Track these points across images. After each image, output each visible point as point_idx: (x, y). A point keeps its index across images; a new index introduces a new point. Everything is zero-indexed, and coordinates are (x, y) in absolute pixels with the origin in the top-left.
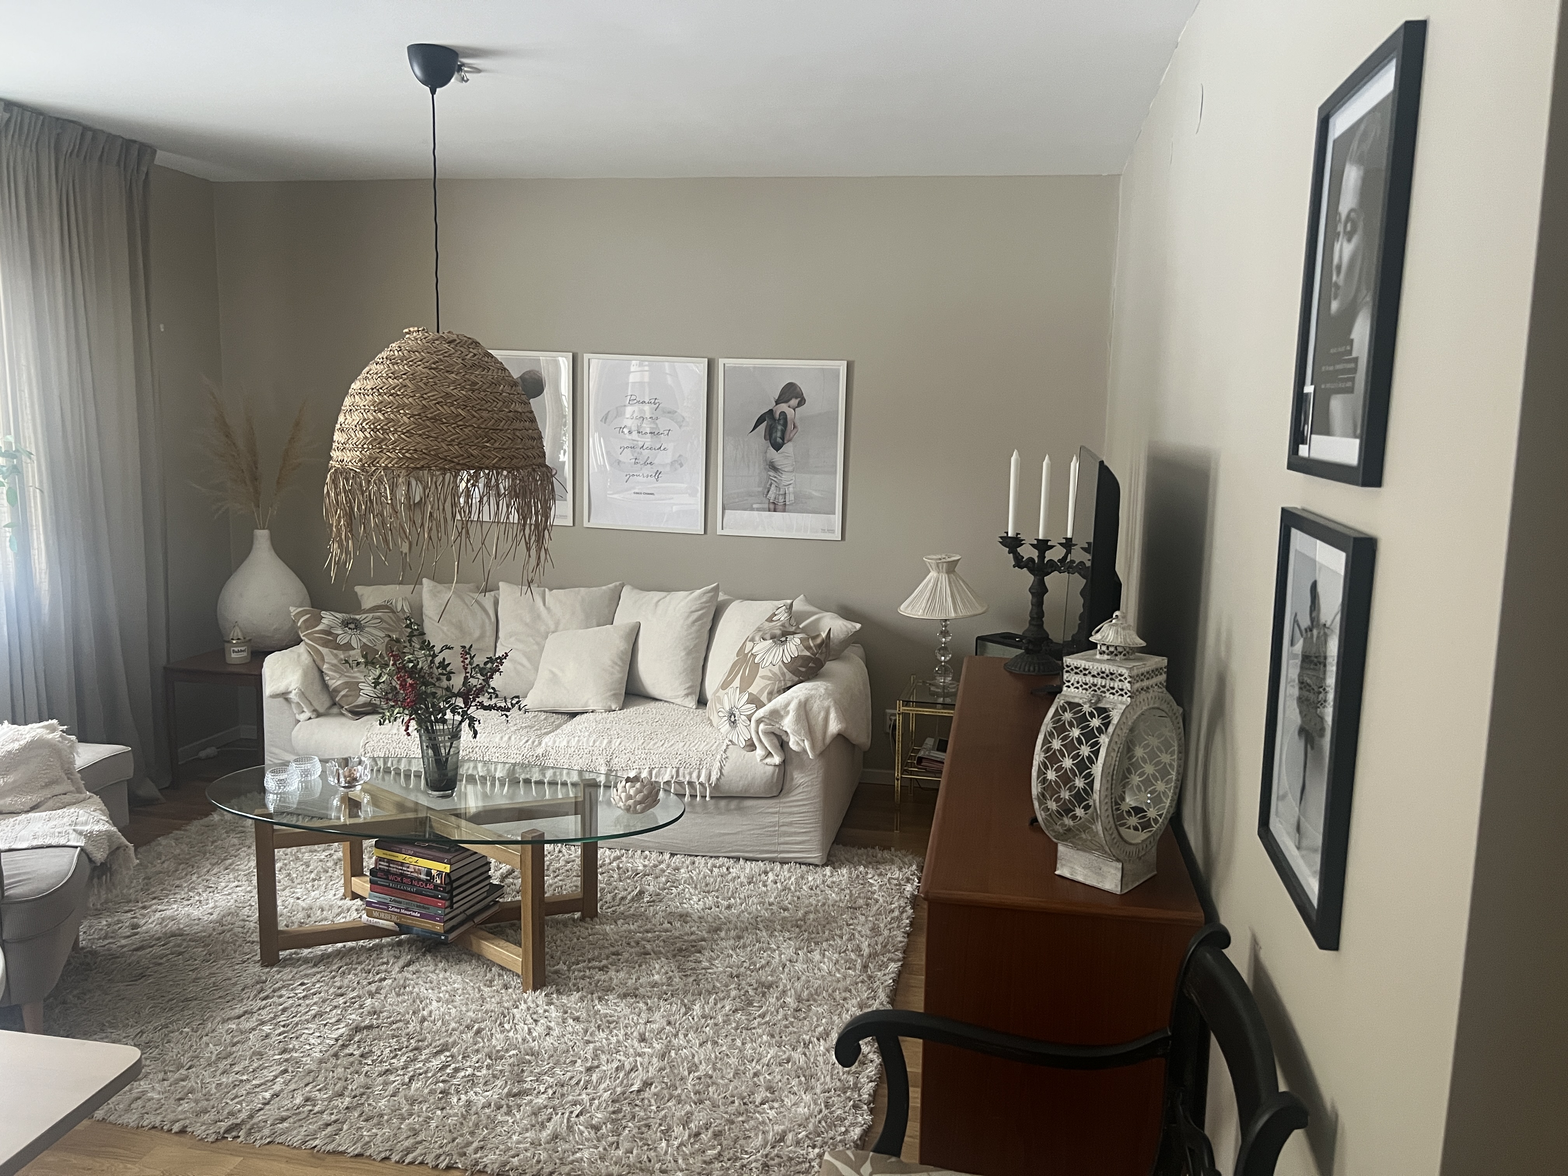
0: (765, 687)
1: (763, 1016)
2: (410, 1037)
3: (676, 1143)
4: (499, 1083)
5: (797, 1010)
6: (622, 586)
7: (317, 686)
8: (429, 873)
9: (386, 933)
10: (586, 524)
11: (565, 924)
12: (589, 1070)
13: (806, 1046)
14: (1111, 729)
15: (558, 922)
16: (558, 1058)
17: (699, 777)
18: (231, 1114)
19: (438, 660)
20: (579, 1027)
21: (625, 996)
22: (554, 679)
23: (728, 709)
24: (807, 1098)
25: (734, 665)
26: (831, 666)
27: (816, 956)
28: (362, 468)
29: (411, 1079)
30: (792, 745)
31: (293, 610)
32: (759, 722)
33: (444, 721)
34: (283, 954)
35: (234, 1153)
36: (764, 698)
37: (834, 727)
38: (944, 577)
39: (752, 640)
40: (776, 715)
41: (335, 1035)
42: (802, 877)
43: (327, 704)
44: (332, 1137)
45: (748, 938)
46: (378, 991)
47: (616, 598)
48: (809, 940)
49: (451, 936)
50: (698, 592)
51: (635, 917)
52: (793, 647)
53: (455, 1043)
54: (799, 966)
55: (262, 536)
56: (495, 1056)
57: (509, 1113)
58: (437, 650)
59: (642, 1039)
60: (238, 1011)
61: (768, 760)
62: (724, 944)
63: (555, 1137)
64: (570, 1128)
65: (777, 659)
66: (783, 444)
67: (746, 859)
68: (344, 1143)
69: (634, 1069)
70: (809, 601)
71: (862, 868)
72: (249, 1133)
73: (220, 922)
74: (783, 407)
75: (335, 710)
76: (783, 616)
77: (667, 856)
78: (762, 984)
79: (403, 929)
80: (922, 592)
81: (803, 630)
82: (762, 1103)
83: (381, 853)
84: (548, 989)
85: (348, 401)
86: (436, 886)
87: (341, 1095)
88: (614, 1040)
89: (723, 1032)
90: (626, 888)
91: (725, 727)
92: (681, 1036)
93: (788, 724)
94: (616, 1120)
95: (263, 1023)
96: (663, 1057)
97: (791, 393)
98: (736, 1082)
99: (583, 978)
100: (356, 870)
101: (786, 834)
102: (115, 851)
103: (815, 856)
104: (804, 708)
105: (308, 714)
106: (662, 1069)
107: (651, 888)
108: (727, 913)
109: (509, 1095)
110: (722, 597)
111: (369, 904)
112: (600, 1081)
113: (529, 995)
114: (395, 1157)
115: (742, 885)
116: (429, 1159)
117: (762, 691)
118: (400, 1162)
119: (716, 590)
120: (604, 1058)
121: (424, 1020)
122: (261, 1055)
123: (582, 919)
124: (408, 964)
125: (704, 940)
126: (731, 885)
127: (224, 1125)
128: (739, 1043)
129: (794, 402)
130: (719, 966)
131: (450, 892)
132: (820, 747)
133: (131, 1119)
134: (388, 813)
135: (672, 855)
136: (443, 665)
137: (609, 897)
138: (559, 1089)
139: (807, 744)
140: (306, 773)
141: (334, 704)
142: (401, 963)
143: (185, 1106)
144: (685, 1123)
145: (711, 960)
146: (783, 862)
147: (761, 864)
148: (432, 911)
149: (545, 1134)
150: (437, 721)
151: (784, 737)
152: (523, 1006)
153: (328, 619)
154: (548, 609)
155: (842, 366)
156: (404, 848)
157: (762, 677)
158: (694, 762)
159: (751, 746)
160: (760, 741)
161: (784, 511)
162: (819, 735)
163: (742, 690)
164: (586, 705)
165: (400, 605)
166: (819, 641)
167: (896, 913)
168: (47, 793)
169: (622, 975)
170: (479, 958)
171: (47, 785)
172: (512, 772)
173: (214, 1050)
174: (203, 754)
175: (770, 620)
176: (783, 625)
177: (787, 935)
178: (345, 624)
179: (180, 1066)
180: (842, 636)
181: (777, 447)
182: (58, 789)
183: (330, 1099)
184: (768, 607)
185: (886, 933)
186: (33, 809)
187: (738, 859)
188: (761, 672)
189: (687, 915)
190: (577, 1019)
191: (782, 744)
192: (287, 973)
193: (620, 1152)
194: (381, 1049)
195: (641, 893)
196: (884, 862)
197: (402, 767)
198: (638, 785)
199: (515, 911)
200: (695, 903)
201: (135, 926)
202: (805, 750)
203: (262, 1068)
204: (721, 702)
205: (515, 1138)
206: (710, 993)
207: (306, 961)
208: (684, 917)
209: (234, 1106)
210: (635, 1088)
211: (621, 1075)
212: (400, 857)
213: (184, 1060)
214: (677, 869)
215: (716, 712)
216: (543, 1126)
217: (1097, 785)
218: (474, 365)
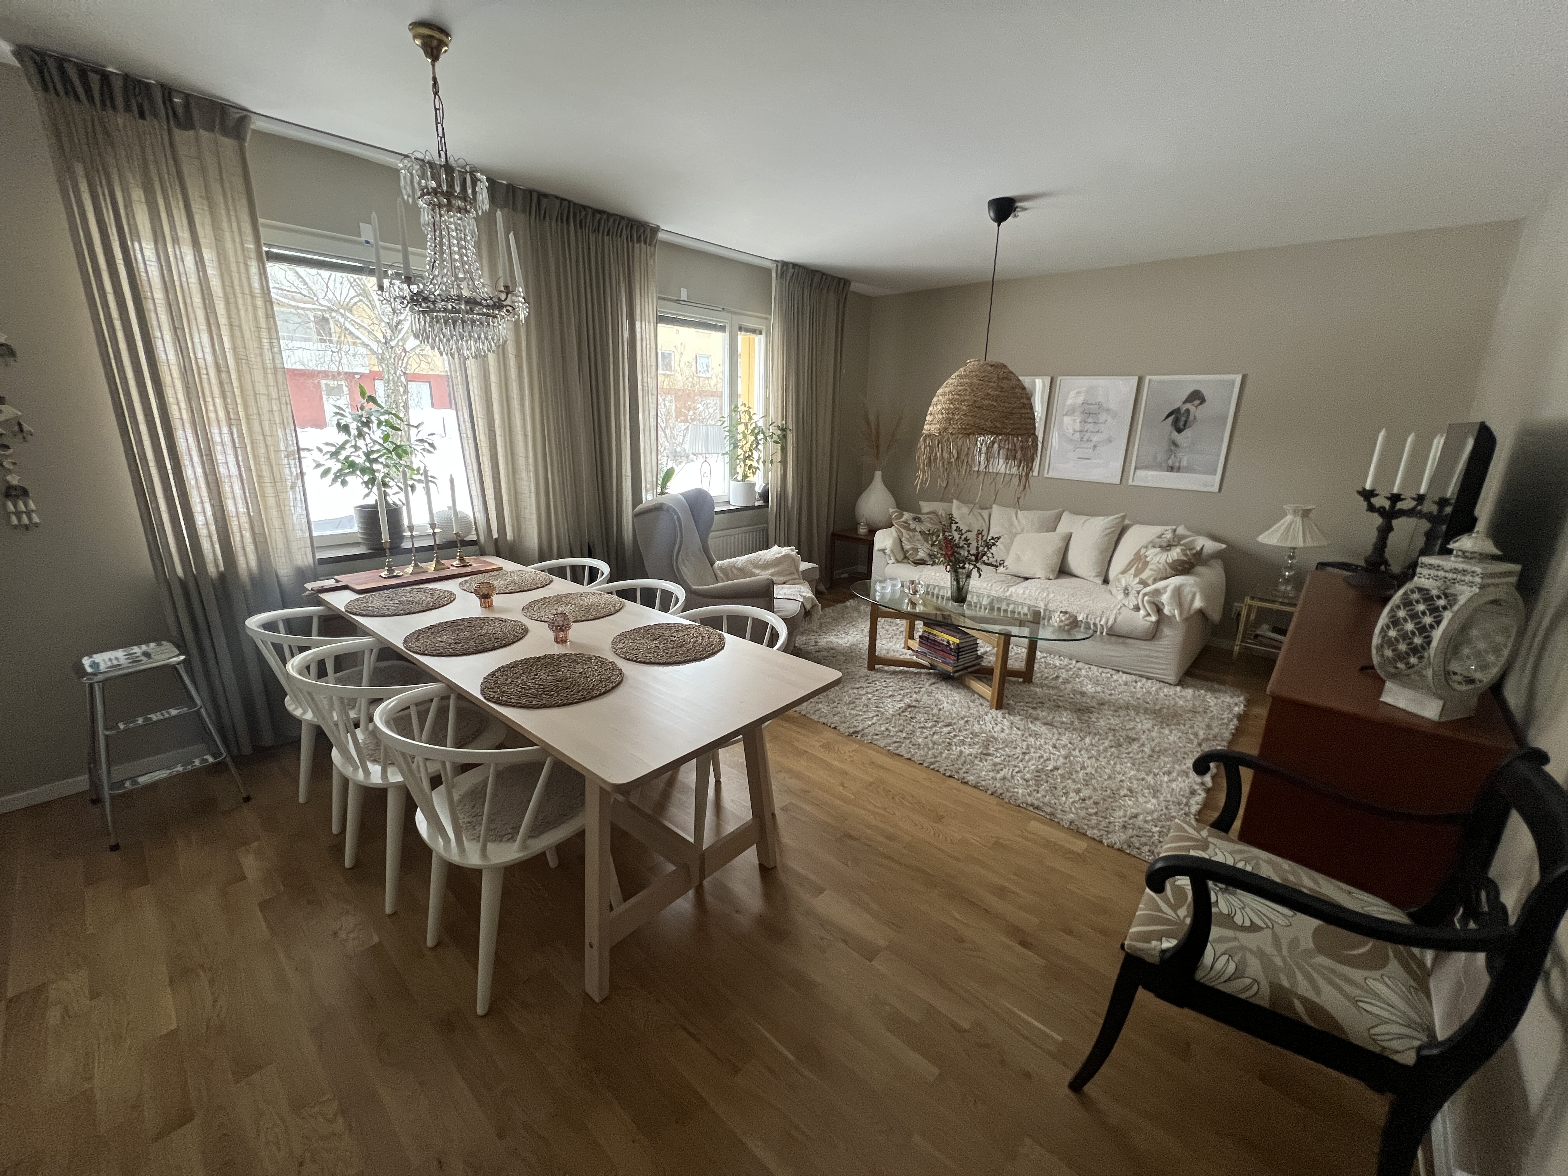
0: (1151, 576)
1: (1128, 753)
2: (933, 715)
3: (1071, 800)
4: (976, 747)
5: (1151, 756)
6: (1063, 512)
7: (899, 548)
8: (948, 642)
9: (924, 667)
10: (1046, 475)
11: (1014, 683)
12: (1024, 753)
13: (1155, 775)
14: (1456, 608)
15: (1011, 681)
16: (1007, 743)
17: (1100, 621)
18: (855, 726)
19: (963, 537)
20: (1019, 733)
21: (1045, 724)
22: (1018, 558)
23: (1124, 585)
24: (1154, 801)
25: (1132, 561)
26: (1200, 569)
27: (1166, 731)
28: (940, 433)
29: (934, 733)
30: (1166, 611)
31: (891, 510)
32: (1145, 595)
33: (963, 568)
34: (877, 666)
35: (855, 742)
36: (1150, 581)
37: (1198, 604)
38: (1299, 520)
39: (1146, 547)
40: (1157, 592)
41: (899, 706)
42: (1160, 689)
43: (902, 557)
44: (897, 748)
45: (1123, 713)
46: (919, 692)
47: (1059, 518)
48: (1162, 722)
49: (957, 675)
50: (1111, 518)
51: (1053, 688)
52: (1176, 553)
53: (955, 724)
54: (1154, 734)
55: (878, 475)
56: (975, 735)
57: (981, 761)
58: (963, 531)
59: (1054, 747)
60: (857, 686)
61: (1148, 618)
62: (1106, 712)
63: (1004, 778)
64: (1013, 777)
65: (1163, 560)
66: (1185, 429)
67: (1124, 672)
68: (902, 751)
69: (1049, 759)
70: (1187, 528)
71: (1203, 692)
72: (862, 736)
73: (850, 647)
74: (1188, 406)
75: (905, 561)
76: (1169, 535)
77: (1074, 662)
78: (1128, 737)
79: (932, 667)
80: (1279, 528)
81: (1183, 545)
82: (1125, 796)
83: (926, 629)
84: (1004, 711)
85: (935, 399)
86: (951, 649)
87: (902, 731)
88: (1038, 743)
89: (1103, 755)
90: (1050, 673)
91: (1121, 596)
92: (1077, 751)
93: (1165, 598)
94: (1037, 780)
95: (868, 693)
96: (1066, 758)
97: (1196, 397)
98: (1109, 782)
99: (1023, 710)
100: (911, 637)
101: (1151, 662)
102: (814, 606)
103: (1172, 679)
104: (1178, 592)
105: (893, 560)
106: (1065, 764)
107: (1064, 676)
108: (1109, 697)
109: (981, 753)
110: (1127, 522)
111: (917, 652)
112: (1030, 760)
113: (994, 712)
114: (925, 764)
115: (1120, 685)
116: (941, 770)
117: (1149, 578)
118: (928, 767)
119: (1124, 518)
120: (1032, 750)
121: (940, 710)
122: (867, 706)
123: (1024, 682)
124: (934, 683)
125: (1094, 707)
126: (1113, 684)
127: (851, 730)
128: (1112, 762)
129: (1197, 402)
130: (1102, 723)
131: (958, 653)
132: (1185, 615)
133: (815, 718)
134: (930, 610)
135: (1077, 662)
136: (966, 540)
137: (1039, 675)
138: (1007, 759)
139: (1176, 613)
140: (894, 586)
141: (905, 557)
142: (930, 682)
143: (836, 718)
144: (1078, 791)
145: (1098, 718)
146: (1148, 678)
147: (1134, 677)
148: (948, 660)
149: (999, 776)
150: (960, 568)
151: (1161, 607)
152: (990, 715)
153: (907, 516)
154: (1019, 522)
155: (1238, 378)
156: (937, 628)
157: (1151, 570)
158: (1099, 613)
159: (1137, 608)
160: (1144, 606)
161: (1178, 472)
162: (1186, 606)
163: (1135, 576)
164: (1035, 574)
165: (941, 512)
166: (1194, 551)
167: (1226, 721)
168: (789, 577)
169: (1044, 714)
170: (968, 688)
171: (790, 574)
172: (991, 602)
173: (847, 699)
174: (843, 576)
175: (1160, 537)
176: (1169, 541)
177: (1147, 716)
178: (915, 519)
179: (834, 702)
180: (1210, 552)
181: (1179, 431)
182: (794, 577)
183: (897, 732)
184: (1158, 529)
185: (1217, 730)
186: (784, 583)
187: (1118, 671)
188: (1150, 566)
189: (1084, 693)
190: (1018, 729)
191: (1159, 610)
192: (878, 675)
193: (1039, 795)
194: (921, 717)
195: (1058, 677)
196: (1220, 691)
197: (936, 592)
198: (1067, 616)
199: (989, 672)
200: (1090, 688)
201: (816, 642)
202: (1174, 616)
203: (867, 711)
204: (1119, 580)
205: (984, 773)
206: (1095, 734)
207: (887, 672)
208: (1083, 694)
209: (856, 724)
210: (1049, 768)
211: (1042, 760)
212: (935, 632)
213: (836, 700)
214: (1080, 669)
215: (1116, 589)
216: (998, 772)
217: (1434, 644)
218: (1003, 378)
